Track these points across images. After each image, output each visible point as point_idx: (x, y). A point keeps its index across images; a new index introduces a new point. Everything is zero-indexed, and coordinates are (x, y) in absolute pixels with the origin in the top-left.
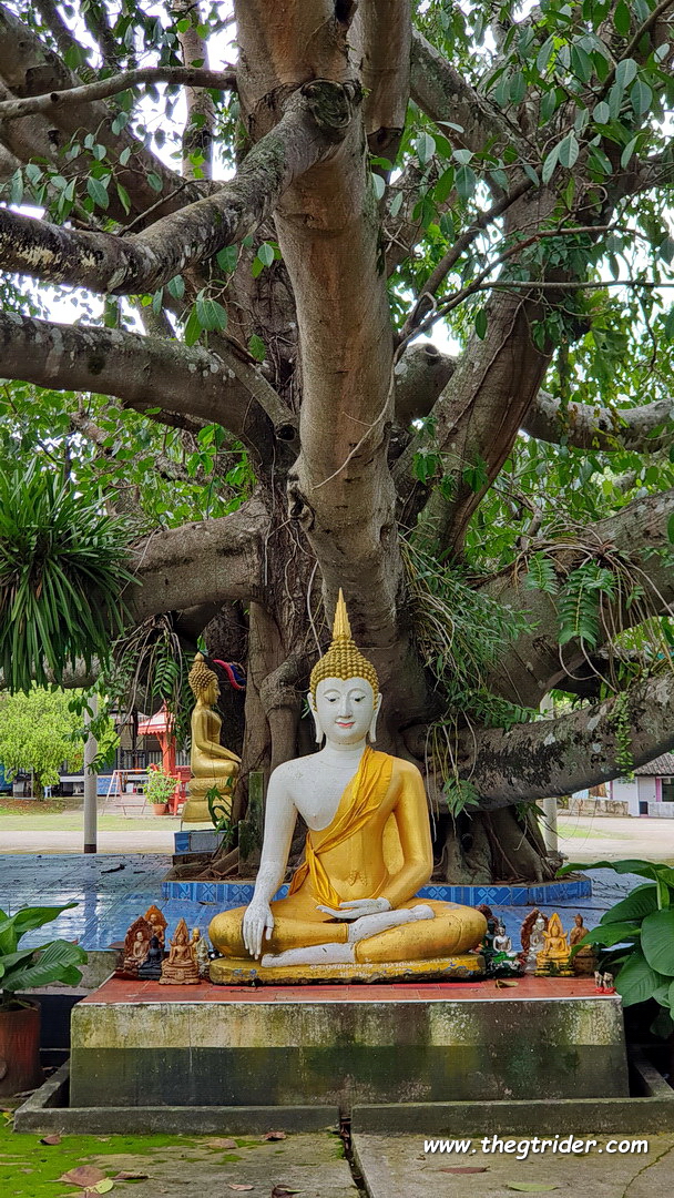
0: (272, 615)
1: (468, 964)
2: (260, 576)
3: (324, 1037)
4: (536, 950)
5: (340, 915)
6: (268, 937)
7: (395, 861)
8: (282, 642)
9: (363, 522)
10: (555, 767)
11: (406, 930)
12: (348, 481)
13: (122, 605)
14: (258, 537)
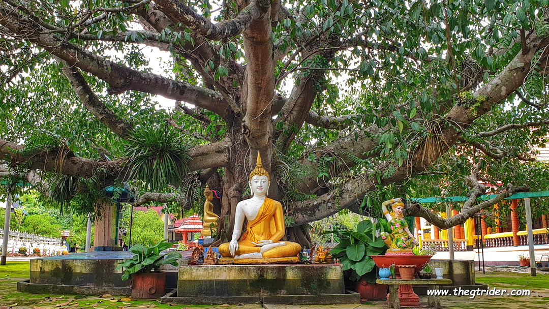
0: (231, 171)
1: (296, 259)
2: (228, 159)
3: (255, 276)
4: (314, 256)
5: (258, 245)
6: (237, 250)
7: (273, 231)
8: (234, 179)
9: (264, 135)
10: (317, 211)
11: (278, 248)
12: (260, 122)
13: (186, 166)
14: (228, 148)
